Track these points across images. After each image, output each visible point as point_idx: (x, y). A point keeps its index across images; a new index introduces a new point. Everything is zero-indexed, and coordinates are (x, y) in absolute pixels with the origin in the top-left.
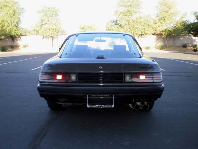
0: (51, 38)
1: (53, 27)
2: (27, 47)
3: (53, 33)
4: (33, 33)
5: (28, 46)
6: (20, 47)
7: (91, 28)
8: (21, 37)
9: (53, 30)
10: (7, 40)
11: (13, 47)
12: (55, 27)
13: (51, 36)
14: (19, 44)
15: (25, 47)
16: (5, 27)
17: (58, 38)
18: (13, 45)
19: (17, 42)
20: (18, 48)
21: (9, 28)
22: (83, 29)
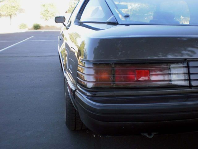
0: (9, 17)
1: (11, 4)
3: (11, 11)
7: (52, 5)
9: (12, 7)
12: (13, 5)
13: (9, 14)
17: (16, 16)
22: (44, 6)
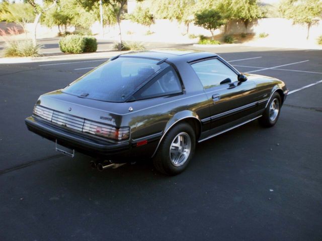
2: (266, 38)
4: (278, 14)
5: (268, 35)
6: (255, 37)
8: (259, 20)
9: (309, 10)
10: (236, 25)
11: (244, 37)
12: (311, 6)
14: (254, 31)
15: (262, 36)
16: (232, 5)
17: (318, 23)
18: (245, 33)
19: (252, 28)
20: (252, 37)
21: (238, 6)
